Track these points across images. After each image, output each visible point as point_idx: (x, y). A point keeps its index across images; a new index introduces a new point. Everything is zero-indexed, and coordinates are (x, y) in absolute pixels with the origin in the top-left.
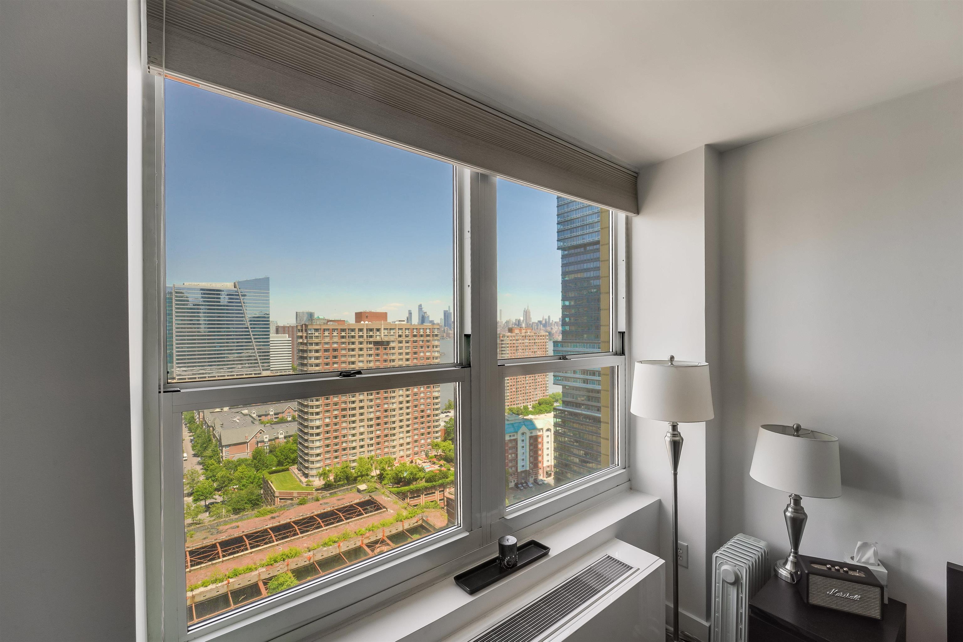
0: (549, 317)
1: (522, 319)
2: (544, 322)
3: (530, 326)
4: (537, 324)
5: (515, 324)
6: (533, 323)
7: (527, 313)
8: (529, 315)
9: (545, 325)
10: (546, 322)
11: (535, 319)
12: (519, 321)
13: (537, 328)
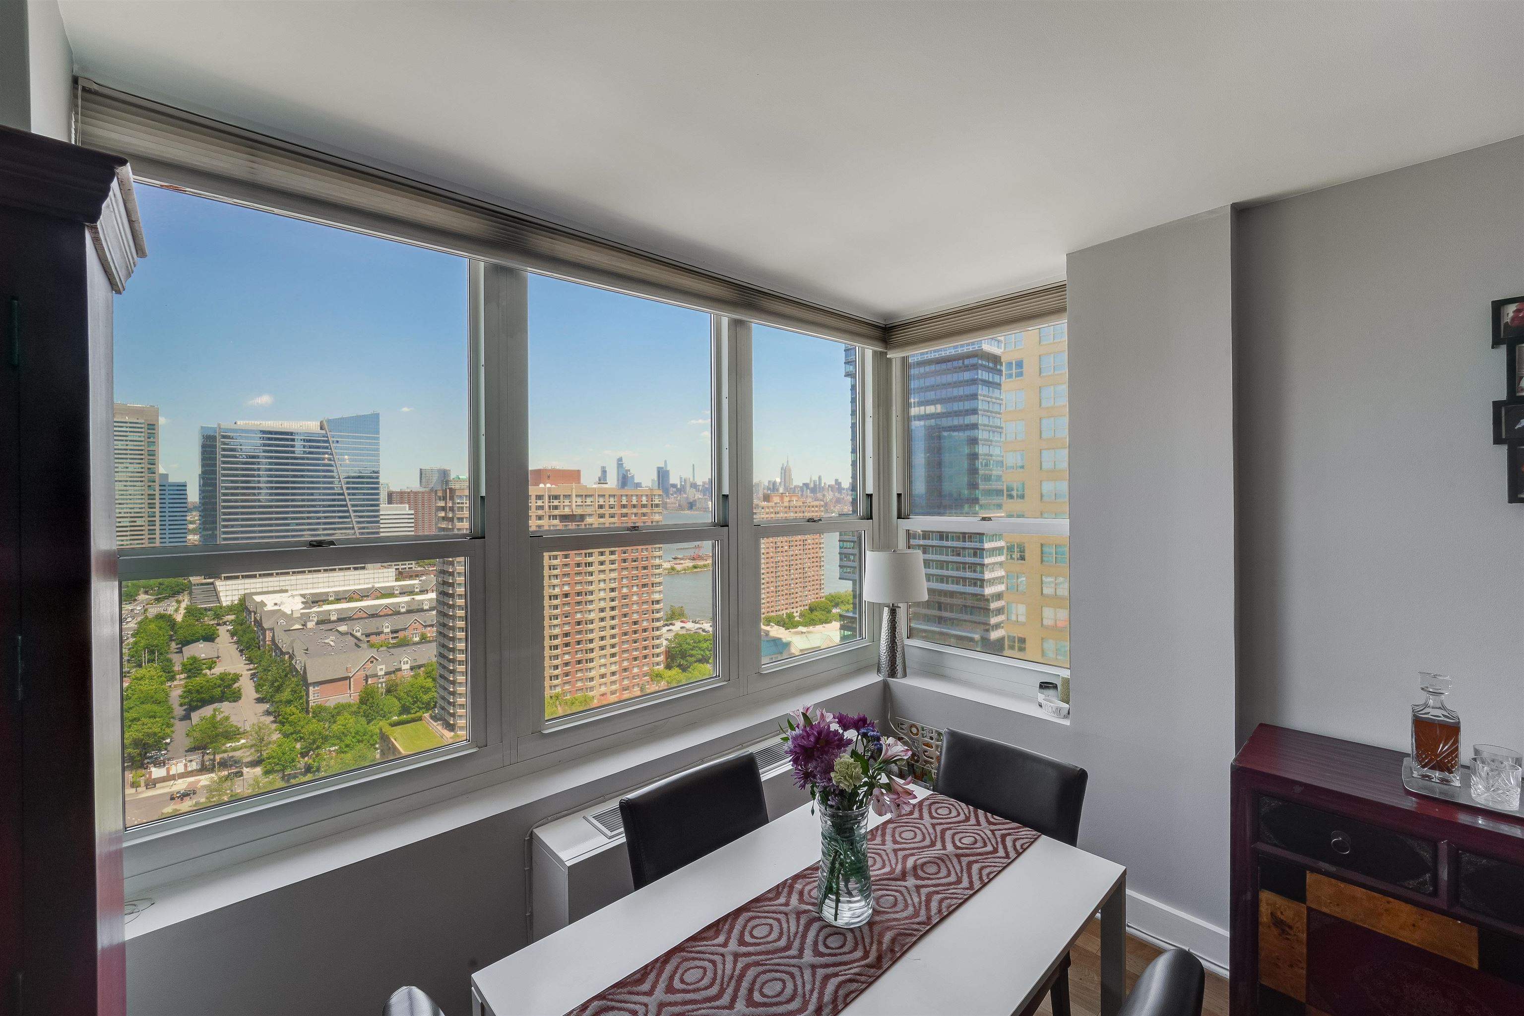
0: (820, 478)
1: (778, 480)
2: (812, 485)
3: (792, 491)
4: (802, 489)
5: (769, 489)
6: (795, 487)
7: (785, 472)
8: (790, 476)
9: (814, 490)
10: (815, 485)
11: (798, 480)
12: (774, 484)
13: (802, 495)
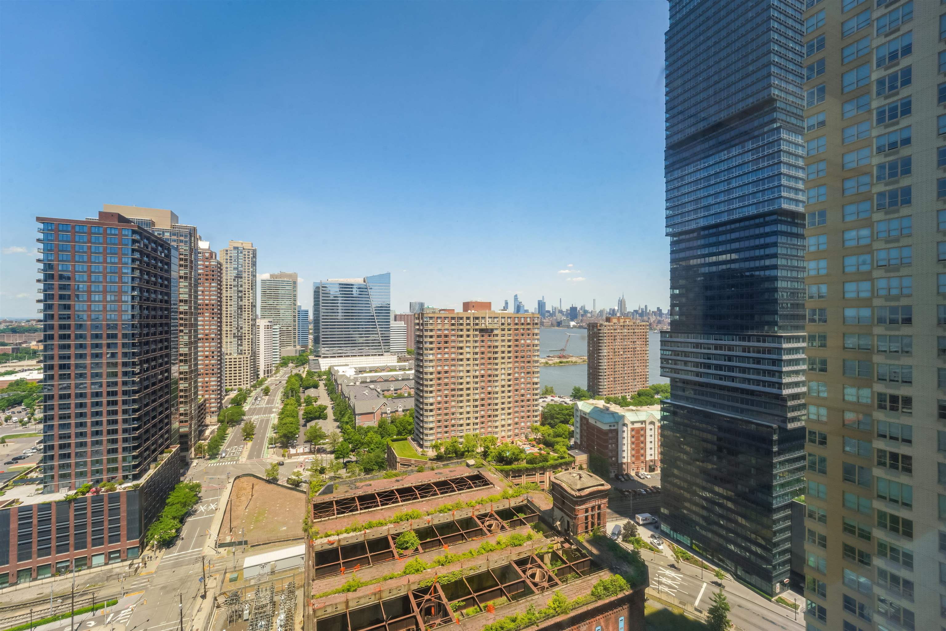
0: (646, 306)
1: (616, 308)
2: (640, 311)
3: (626, 315)
4: (633, 313)
5: (610, 314)
6: (628, 312)
7: (621, 303)
8: (625, 305)
9: (641, 315)
10: (642, 311)
11: (630, 308)
12: (614, 310)
13: (633, 318)
